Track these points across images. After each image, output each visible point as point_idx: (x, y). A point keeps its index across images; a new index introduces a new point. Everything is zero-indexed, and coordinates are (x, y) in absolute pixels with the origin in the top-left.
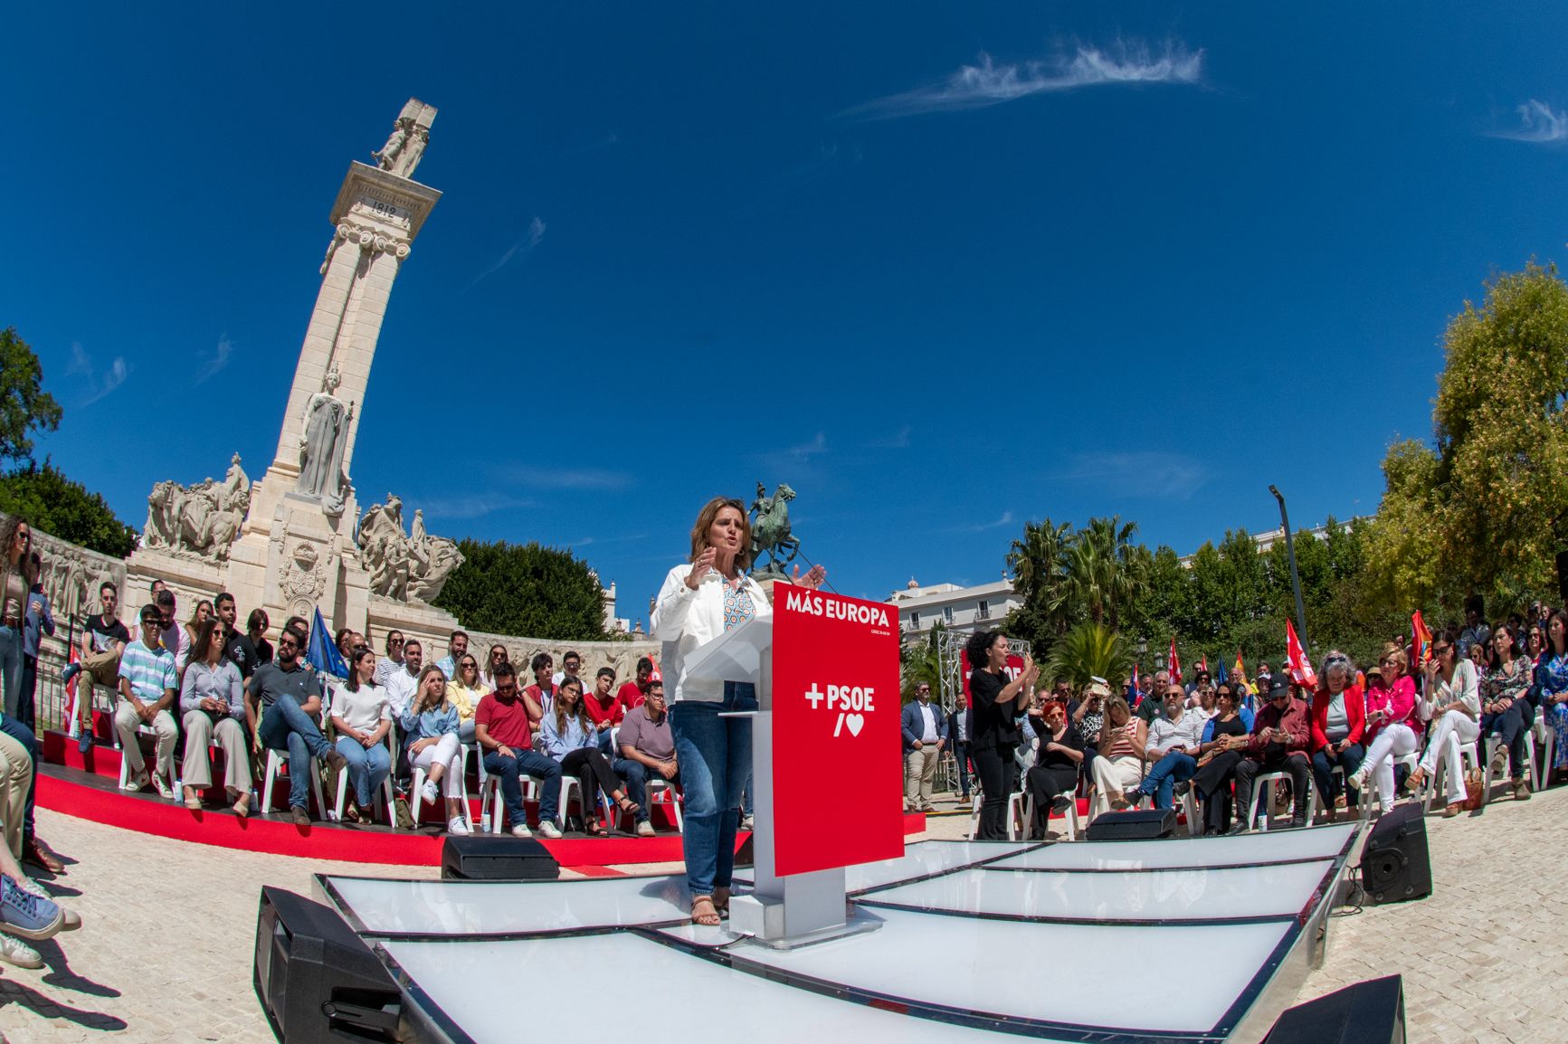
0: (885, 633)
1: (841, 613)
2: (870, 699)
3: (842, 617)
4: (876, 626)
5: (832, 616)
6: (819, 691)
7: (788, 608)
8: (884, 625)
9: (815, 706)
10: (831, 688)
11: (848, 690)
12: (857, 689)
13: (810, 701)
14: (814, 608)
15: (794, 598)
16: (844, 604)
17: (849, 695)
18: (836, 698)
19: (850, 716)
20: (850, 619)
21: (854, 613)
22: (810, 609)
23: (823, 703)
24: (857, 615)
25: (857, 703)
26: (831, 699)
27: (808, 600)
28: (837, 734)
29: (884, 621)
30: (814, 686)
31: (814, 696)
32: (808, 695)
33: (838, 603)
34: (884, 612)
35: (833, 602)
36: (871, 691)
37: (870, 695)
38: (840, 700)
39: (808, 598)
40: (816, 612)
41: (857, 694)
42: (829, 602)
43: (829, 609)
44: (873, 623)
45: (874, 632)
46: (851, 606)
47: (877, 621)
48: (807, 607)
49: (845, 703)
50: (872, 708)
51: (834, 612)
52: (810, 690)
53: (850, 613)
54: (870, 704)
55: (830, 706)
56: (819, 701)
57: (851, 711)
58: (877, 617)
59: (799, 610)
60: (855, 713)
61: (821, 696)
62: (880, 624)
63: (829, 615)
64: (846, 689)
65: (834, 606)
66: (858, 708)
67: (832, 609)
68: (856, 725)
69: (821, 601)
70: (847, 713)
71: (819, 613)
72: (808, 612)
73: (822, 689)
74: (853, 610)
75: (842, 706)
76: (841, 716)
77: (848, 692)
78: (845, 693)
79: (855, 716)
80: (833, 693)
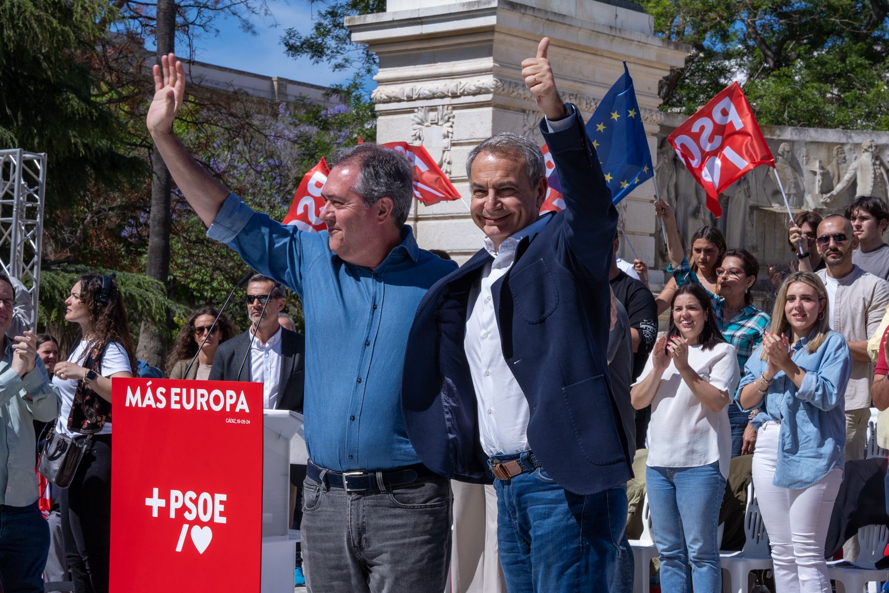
0: (243, 422)
1: (188, 402)
2: (222, 508)
3: (188, 407)
4: (233, 413)
5: (178, 407)
6: (160, 497)
7: (127, 404)
8: (242, 411)
9: (155, 514)
10: (174, 493)
11: (194, 496)
12: (205, 495)
13: (151, 508)
14: (157, 400)
15: (134, 393)
16: (192, 391)
17: (195, 502)
18: (179, 505)
19: (196, 528)
20: (199, 408)
21: (204, 400)
22: (152, 402)
23: (164, 511)
24: (208, 402)
25: (205, 513)
26: (174, 506)
27: (149, 393)
28: (179, 548)
29: (243, 405)
30: (156, 491)
31: (155, 502)
32: (148, 502)
33: (184, 390)
34: (242, 394)
35: (178, 390)
36: (224, 497)
37: (221, 502)
38: (184, 508)
39: (149, 390)
40: (159, 405)
41: (205, 501)
42: (174, 390)
43: (174, 398)
44: (228, 409)
45: (231, 421)
46: (200, 391)
47: (233, 406)
48: (149, 401)
49: (190, 512)
50: (223, 520)
51: (180, 402)
52: (151, 496)
53: (199, 399)
54: (221, 514)
55: (172, 515)
56: (160, 509)
57: (197, 522)
58: (233, 401)
59: (140, 405)
60: (202, 524)
61: (162, 503)
62: (237, 410)
63: (174, 406)
64: (191, 494)
65: (180, 395)
66: (205, 518)
67: (177, 398)
68: (202, 539)
69: (164, 390)
70: (192, 524)
71: (161, 406)
72: (149, 406)
73: (164, 495)
74: (202, 396)
75: (187, 515)
76: (185, 527)
77: (194, 499)
78: (191, 499)
79: (202, 528)
80: (177, 499)
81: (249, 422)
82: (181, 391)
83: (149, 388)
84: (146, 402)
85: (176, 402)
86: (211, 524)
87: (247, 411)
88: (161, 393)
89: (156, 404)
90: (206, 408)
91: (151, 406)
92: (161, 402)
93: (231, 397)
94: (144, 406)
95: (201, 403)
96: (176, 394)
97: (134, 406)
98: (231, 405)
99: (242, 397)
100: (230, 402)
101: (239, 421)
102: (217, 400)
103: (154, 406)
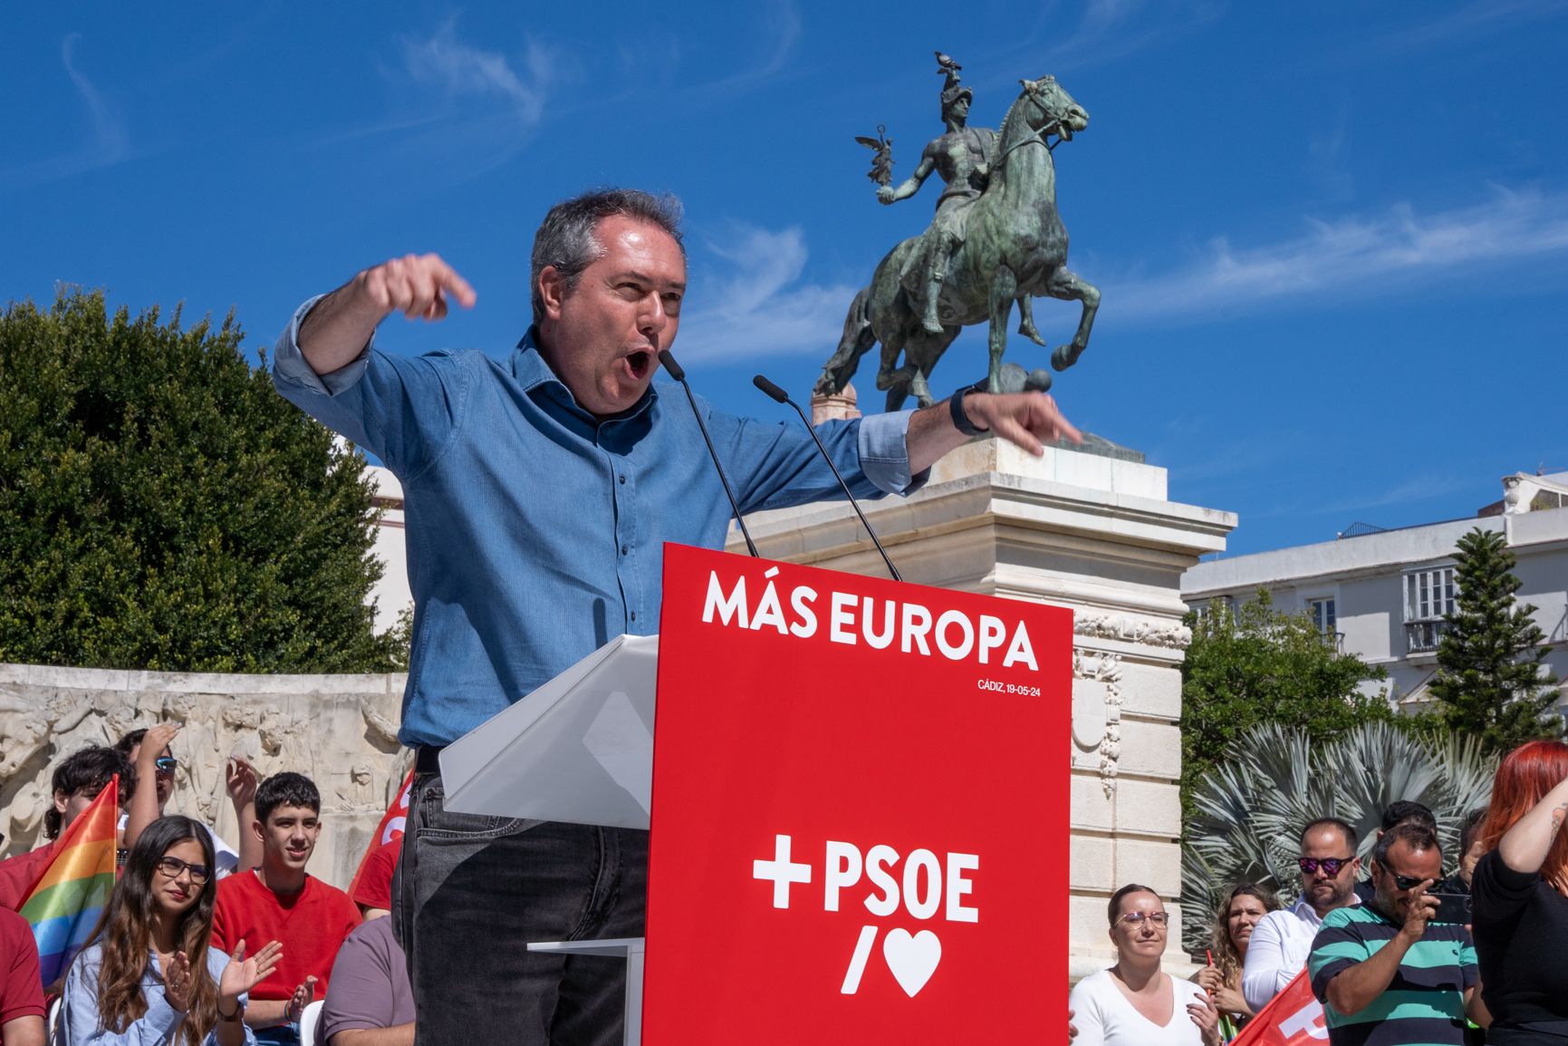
0: (1023, 690)
1: (879, 629)
2: (967, 886)
3: (880, 643)
4: (995, 670)
5: (850, 639)
6: (796, 857)
7: (708, 617)
8: (1020, 666)
9: (781, 900)
10: (836, 849)
11: (891, 856)
12: (922, 857)
13: (769, 885)
14: (791, 616)
15: (727, 593)
16: (890, 606)
17: (896, 872)
18: (851, 878)
19: (897, 937)
20: (906, 647)
21: (921, 632)
22: (778, 620)
23: (807, 895)
24: (930, 637)
25: (922, 897)
26: (835, 882)
27: (770, 596)
28: (850, 985)
29: (1022, 652)
30: (783, 843)
31: (780, 871)
32: (761, 870)
33: (869, 603)
34: (1022, 628)
35: (852, 600)
36: (972, 861)
37: (965, 873)
38: (866, 887)
39: (770, 588)
40: (796, 629)
41: (923, 871)
42: (839, 599)
43: (838, 618)
44: (983, 658)
45: (988, 685)
46: (910, 610)
47: (998, 654)
48: (769, 613)
49: (881, 895)
50: (971, 915)
51: (856, 628)
52: (770, 856)
53: (908, 629)
54: (965, 901)
55: (832, 903)
56: (795, 887)
57: (902, 919)
58: (998, 642)
59: (743, 623)
60: (914, 926)
61: (803, 873)
62: (1008, 663)
63: (837, 636)
64: (886, 853)
65: (857, 611)
66: (923, 912)
67: (849, 619)
68: (915, 961)
69: (812, 595)
70: (885, 925)
72: (769, 630)
73: (809, 852)
74: (917, 620)
75: (872, 903)
76: (868, 934)
77: (891, 864)
78: (883, 865)
79: (913, 935)
80: (844, 865)
81: (1038, 692)
82: (861, 602)
83: (771, 583)
84: (761, 618)
85: (845, 628)
86: (937, 923)
87: (1033, 666)
88: (805, 601)
89: (789, 625)
90: (924, 650)
91: (774, 628)
92: (802, 622)
93: (993, 632)
94: (756, 626)
95: (913, 637)
96: (845, 608)
97: (726, 621)
98: (991, 651)
99: (1022, 634)
100: (987, 643)
101: (1011, 689)
102: (956, 634)
103: (783, 630)
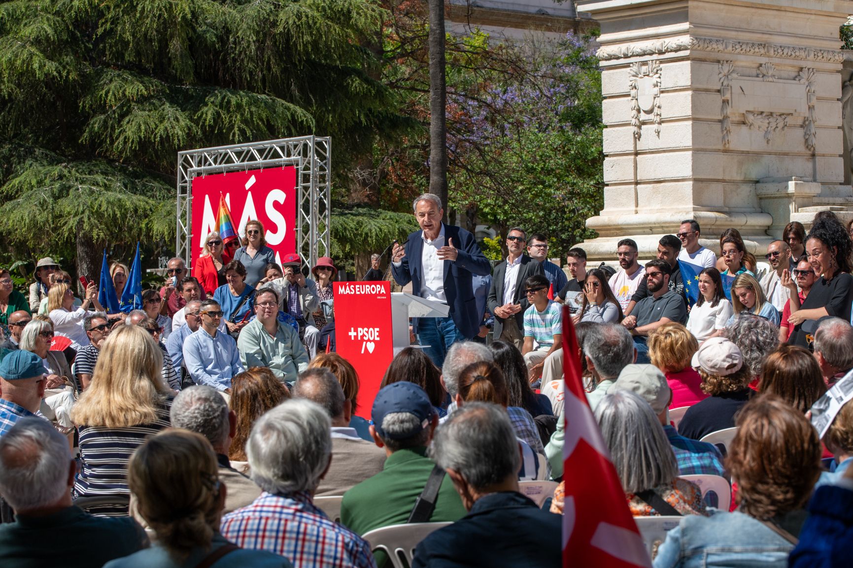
1: (363, 291)
2: (378, 334)
3: (363, 293)
4: (380, 295)
5: (359, 293)
6: (354, 331)
7: (339, 293)
8: (383, 293)
9: (353, 339)
10: (360, 329)
12: (371, 329)
13: (351, 336)
14: (351, 291)
15: (342, 289)
16: (364, 286)
17: (367, 332)
18: (361, 334)
19: (368, 343)
20: (367, 293)
21: (368, 290)
22: (349, 292)
23: (356, 337)
24: (370, 291)
25: (371, 336)
26: (360, 334)
27: (348, 288)
29: (383, 290)
30: (352, 329)
31: (352, 334)
32: (350, 334)
36: (378, 329)
37: (377, 332)
38: (364, 335)
41: (371, 332)
42: (357, 286)
43: (357, 289)
44: (378, 293)
45: (379, 298)
46: (367, 286)
47: (380, 291)
48: (348, 291)
49: (366, 336)
50: (378, 339)
52: (351, 331)
54: (378, 336)
55: (359, 338)
56: (354, 336)
57: (369, 340)
59: (344, 293)
60: (370, 341)
61: (355, 334)
62: (381, 293)
63: (357, 293)
64: (366, 329)
66: (371, 339)
68: (371, 347)
70: (367, 341)
71: (353, 293)
73: (356, 330)
74: (368, 288)
75: (365, 338)
76: (365, 343)
79: (371, 343)
80: (360, 332)
81: (386, 298)
82: (360, 286)
84: (347, 292)
85: (358, 291)
86: (374, 341)
87: (385, 293)
88: (352, 288)
89: (350, 292)
90: (369, 293)
96: (358, 288)
97: (342, 294)
99: (383, 287)
100: (378, 290)
101: (382, 298)
102: (373, 289)
